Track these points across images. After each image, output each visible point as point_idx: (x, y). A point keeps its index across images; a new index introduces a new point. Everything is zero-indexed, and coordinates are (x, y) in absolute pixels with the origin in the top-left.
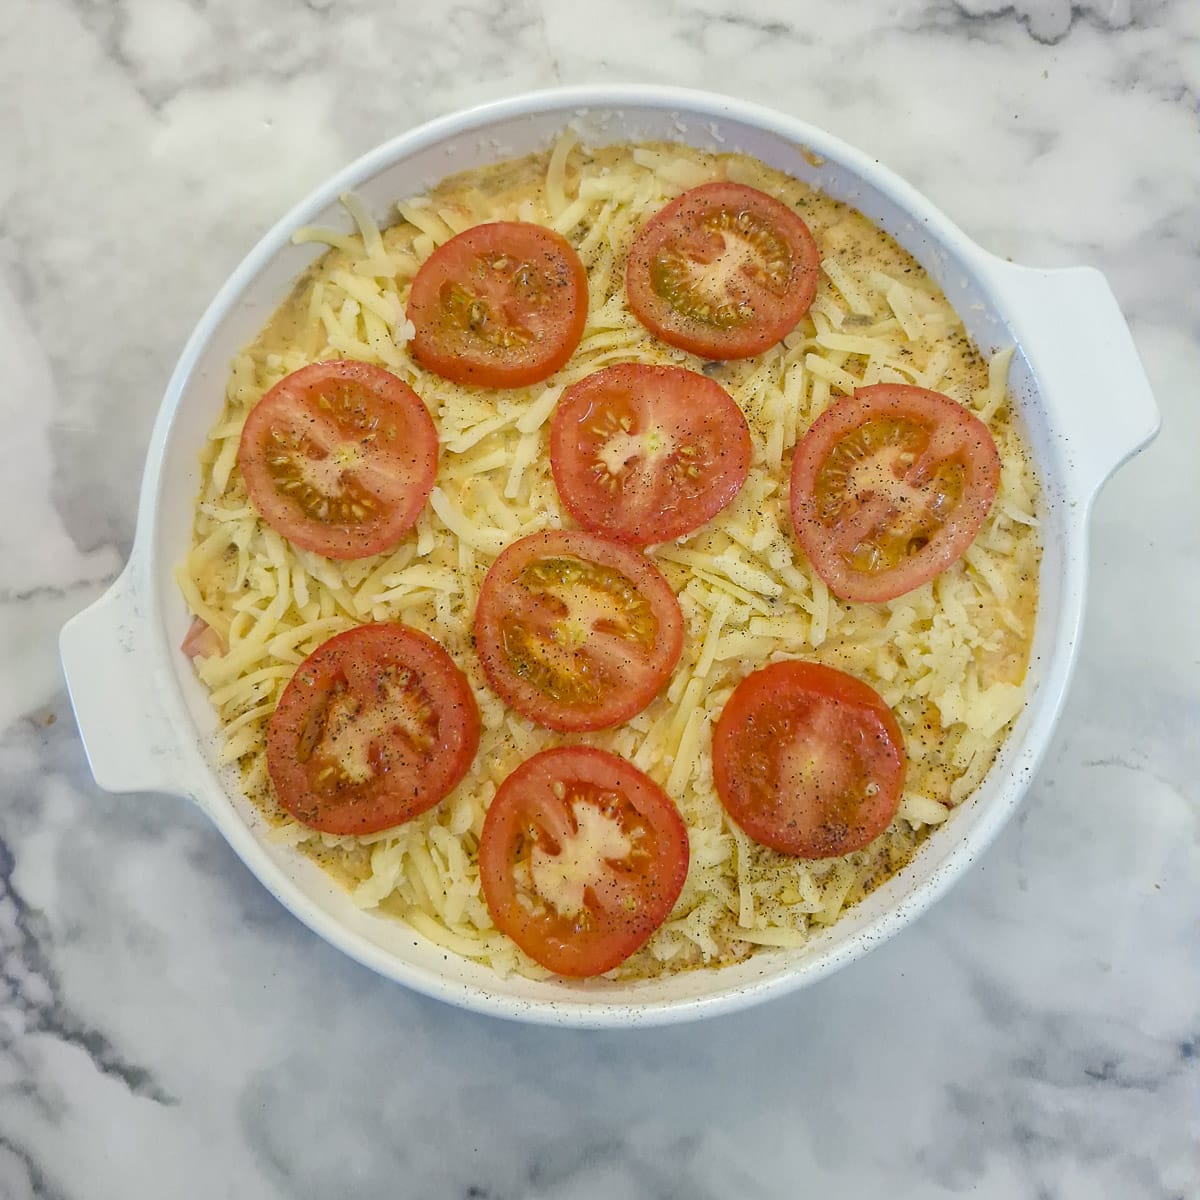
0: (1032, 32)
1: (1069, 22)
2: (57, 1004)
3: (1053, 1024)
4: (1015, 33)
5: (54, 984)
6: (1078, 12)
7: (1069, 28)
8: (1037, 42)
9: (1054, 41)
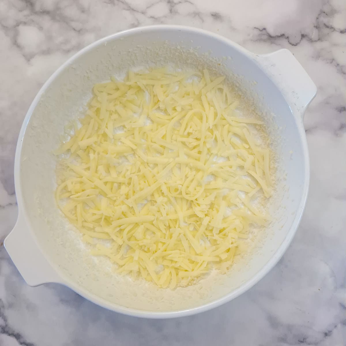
0: (290, 42)
1: (300, 39)
2: (6, 325)
3: (290, 327)
4: (284, 42)
5: (5, 320)
6: (303, 36)
7: (300, 41)
8: (291, 45)
9: (295, 45)
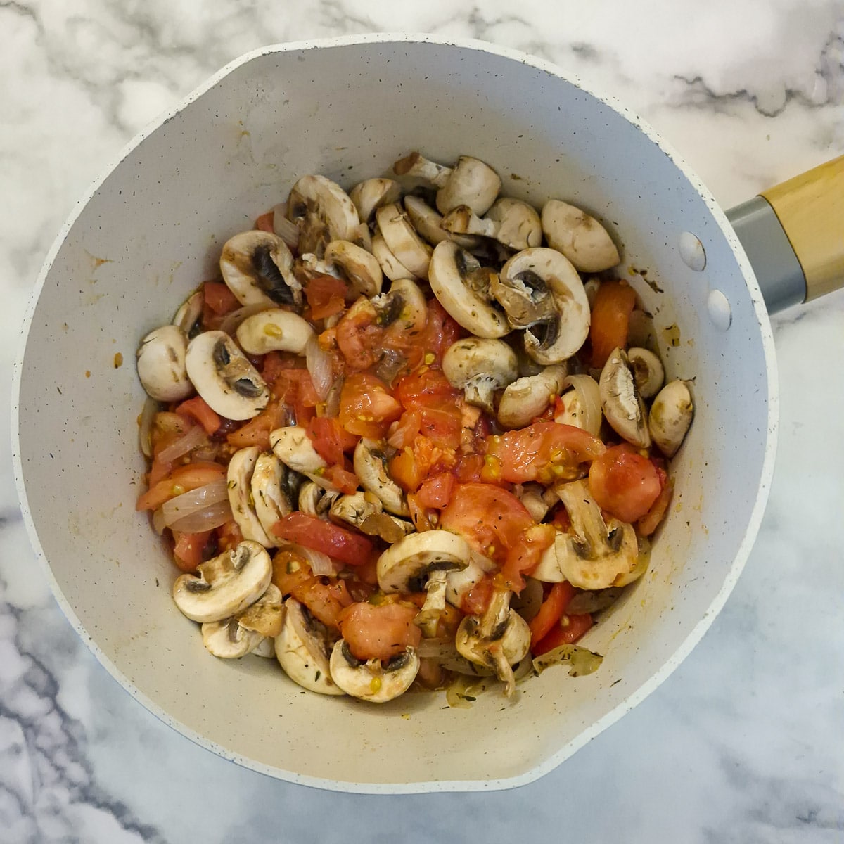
0: (760, 108)
1: (784, 101)
2: (91, 783)
3: (775, 786)
4: (747, 108)
5: (89, 769)
6: (790, 94)
7: (784, 105)
8: (762, 116)
9: (773, 115)
